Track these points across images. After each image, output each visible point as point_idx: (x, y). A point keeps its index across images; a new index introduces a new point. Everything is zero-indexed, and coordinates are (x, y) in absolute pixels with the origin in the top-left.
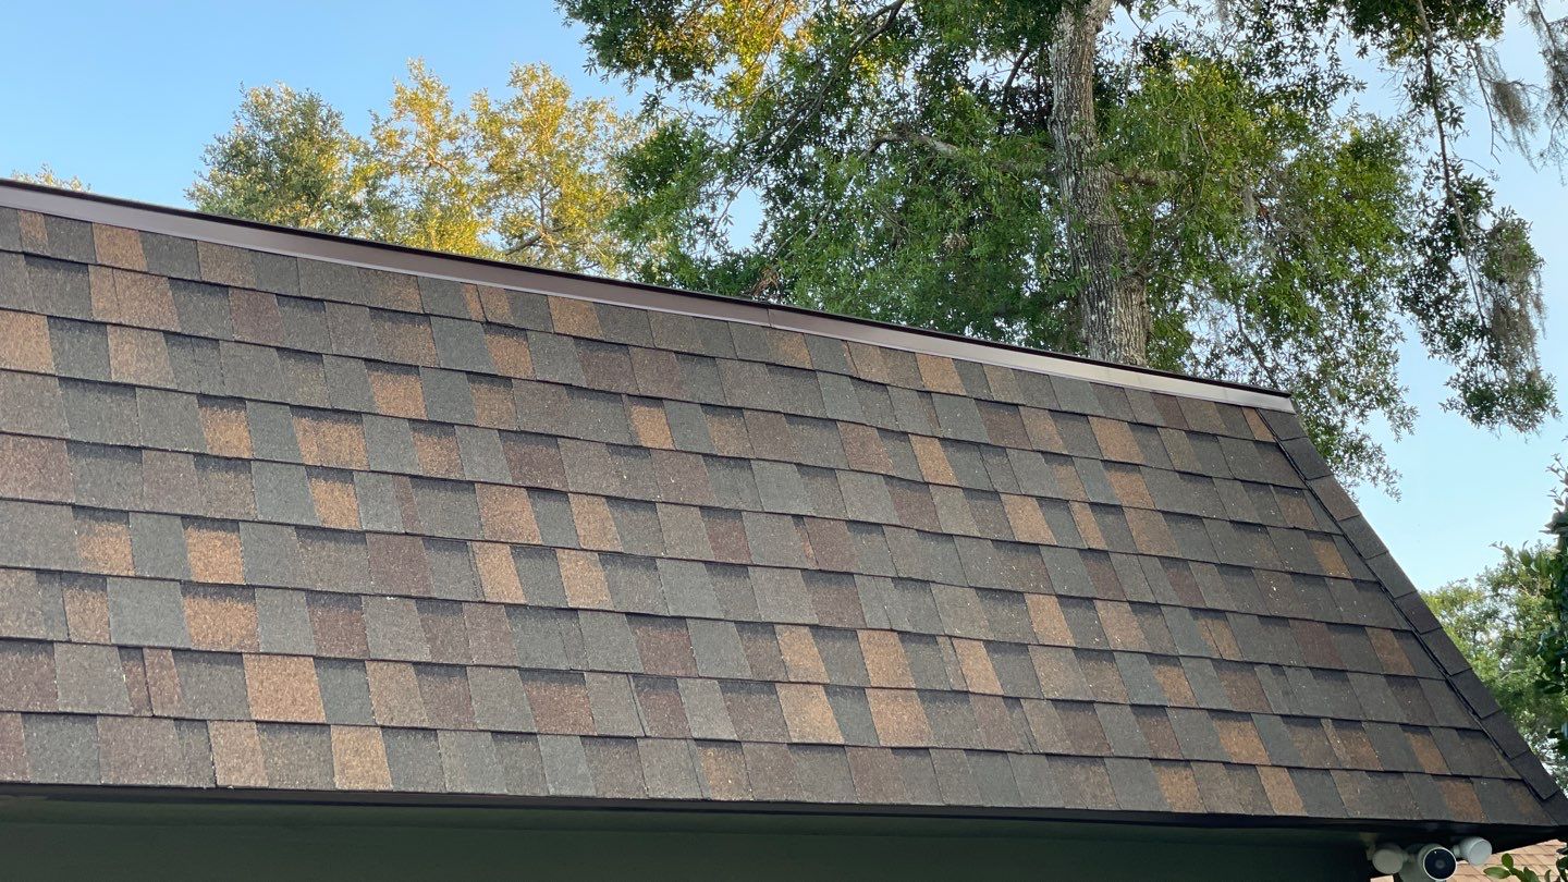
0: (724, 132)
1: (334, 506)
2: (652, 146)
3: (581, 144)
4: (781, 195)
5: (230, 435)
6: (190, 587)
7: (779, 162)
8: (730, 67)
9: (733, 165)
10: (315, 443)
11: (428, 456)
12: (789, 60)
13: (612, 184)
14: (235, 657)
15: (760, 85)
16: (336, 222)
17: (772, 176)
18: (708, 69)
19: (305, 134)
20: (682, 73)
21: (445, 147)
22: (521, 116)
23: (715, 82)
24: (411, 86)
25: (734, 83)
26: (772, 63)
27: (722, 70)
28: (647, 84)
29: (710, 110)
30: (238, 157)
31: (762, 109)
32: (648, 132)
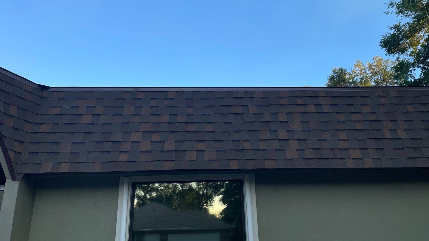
0: (412, 60)
1: (359, 126)
2: (399, 65)
3: (386, 66)
4: (424, 68)
5: (342, 118)
6: (339, 140)
7: (423, 63)
8: (412, 49)
9: (414, 65)
10: (354, 117)
11: (373, 117)
12: (422, 46)
13: (393, 72)
14: (347, 149)
15: (418, 51)
16: (348, 85)
17: (421, 66)
18: (407, 51)
19: (342, 73)
20: (403, 52)
21: (363, 71)
22: (375, 64)
23: (409, 53)
24: (357, 63)
25: (412, 52)
26: (419, 48)
27: (410, 50)
28: (397, 55)
29: (409, 57)
30: (332, 78)
31: (418, 55)
32: (398, 62)
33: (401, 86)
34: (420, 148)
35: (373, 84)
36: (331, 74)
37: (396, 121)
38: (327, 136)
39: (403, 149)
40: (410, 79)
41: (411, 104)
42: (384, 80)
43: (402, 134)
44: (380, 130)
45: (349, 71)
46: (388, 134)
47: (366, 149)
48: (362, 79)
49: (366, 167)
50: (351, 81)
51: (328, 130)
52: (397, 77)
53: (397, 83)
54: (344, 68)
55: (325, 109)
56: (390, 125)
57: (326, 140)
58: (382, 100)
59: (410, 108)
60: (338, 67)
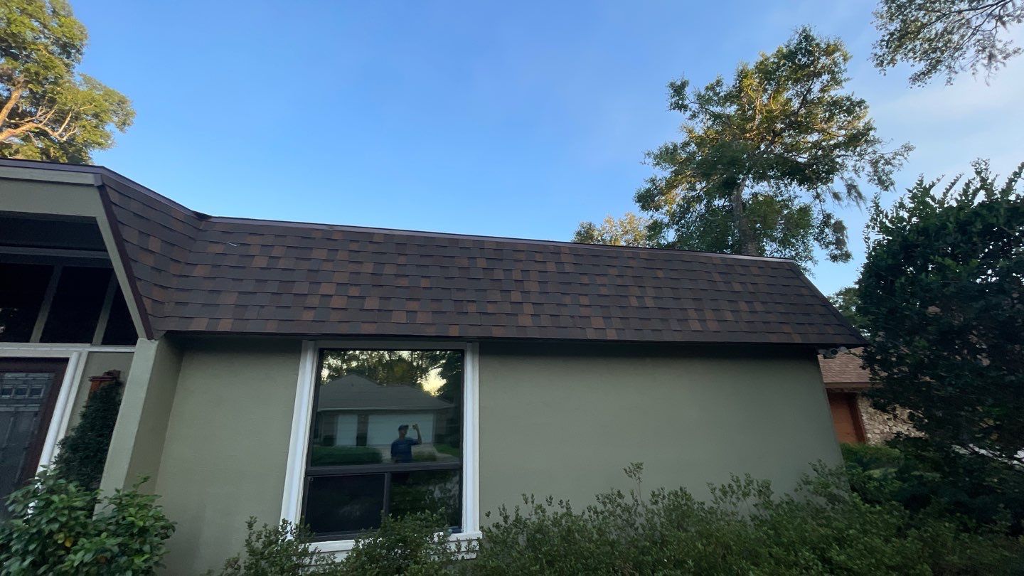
0: (666, 220)
1: (604, 291)
2: (652, 224)
3: (638, 225)
4: (678, 230)
5: (586, 280)
6: (580, 306)
7: (677, 224)
8: (667, 208)
9: (668, 225)
10: (599, 280)
11: (619, 281)
12: (678, 205)
13: (645, 232)
14: (589, 317)
15: (673, 210)
16: (596, 243)
17: (676, 227)
18: (662, 209)
19: (589, 229)
20: (657, 210)
21: (614, 228)
22: (627, 221)
23: (664, 211)
24: (607, 219)
25: (668, 211)
26: (675, 206)
27: (665, 209)
28: (651, 213)
29: (663, 216)
30: (579, 234)
31: (673, 215)
32: (651, 221)
33: (652, 248)
34: (667, 320)
35: (624, 244)
36: (578, 228)
37: (644, 287)
38: (567, 300)
39: (649, 319)
40: (663, 242)
41: (661, 269)
42: (635, 240)
43: (649, 303)
44: (626, 296)
45: (598, 227)
46: (634, 302)
47: (610, 318)
48: (612, 237)
49: (609, 338)
50: (599, 238)
51: (568, 294)
52: (650, 238)
53: (649, 244)
54: (593, 223)
55: (568, 268)
56: (637, 291)
57: (566, 305)
58: (632, 263)
59: (660, 274)
60: (586, 221)
